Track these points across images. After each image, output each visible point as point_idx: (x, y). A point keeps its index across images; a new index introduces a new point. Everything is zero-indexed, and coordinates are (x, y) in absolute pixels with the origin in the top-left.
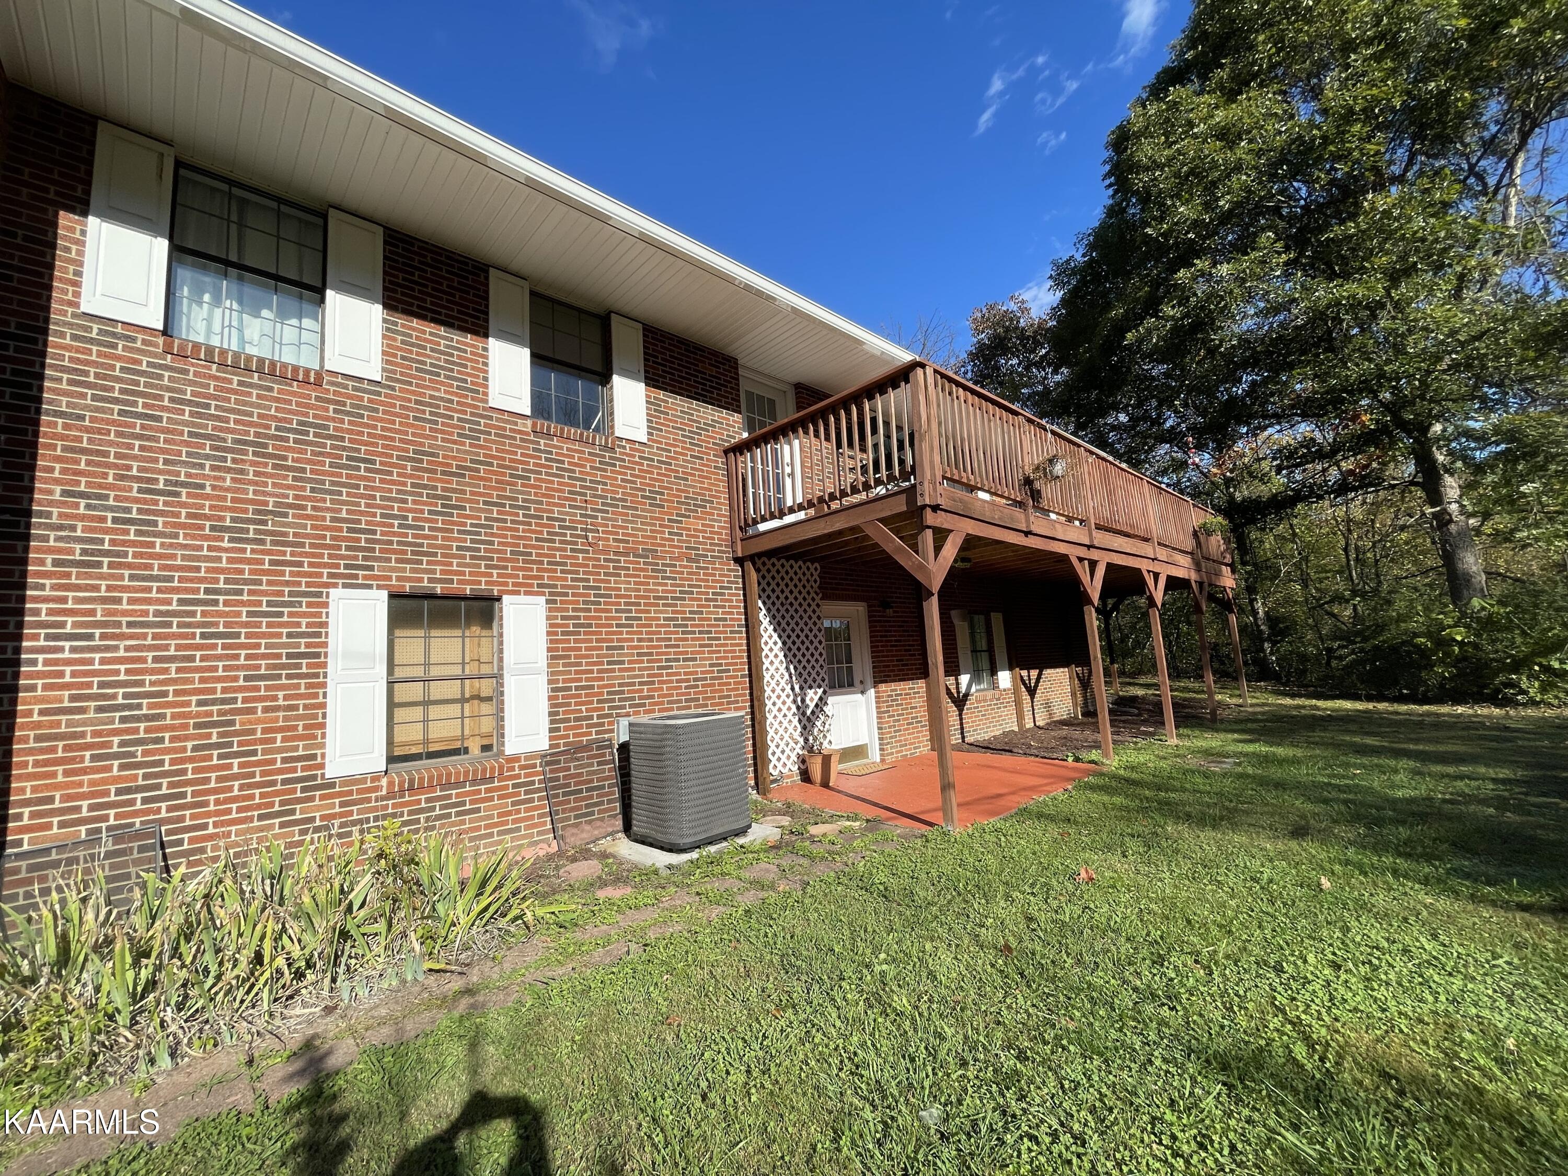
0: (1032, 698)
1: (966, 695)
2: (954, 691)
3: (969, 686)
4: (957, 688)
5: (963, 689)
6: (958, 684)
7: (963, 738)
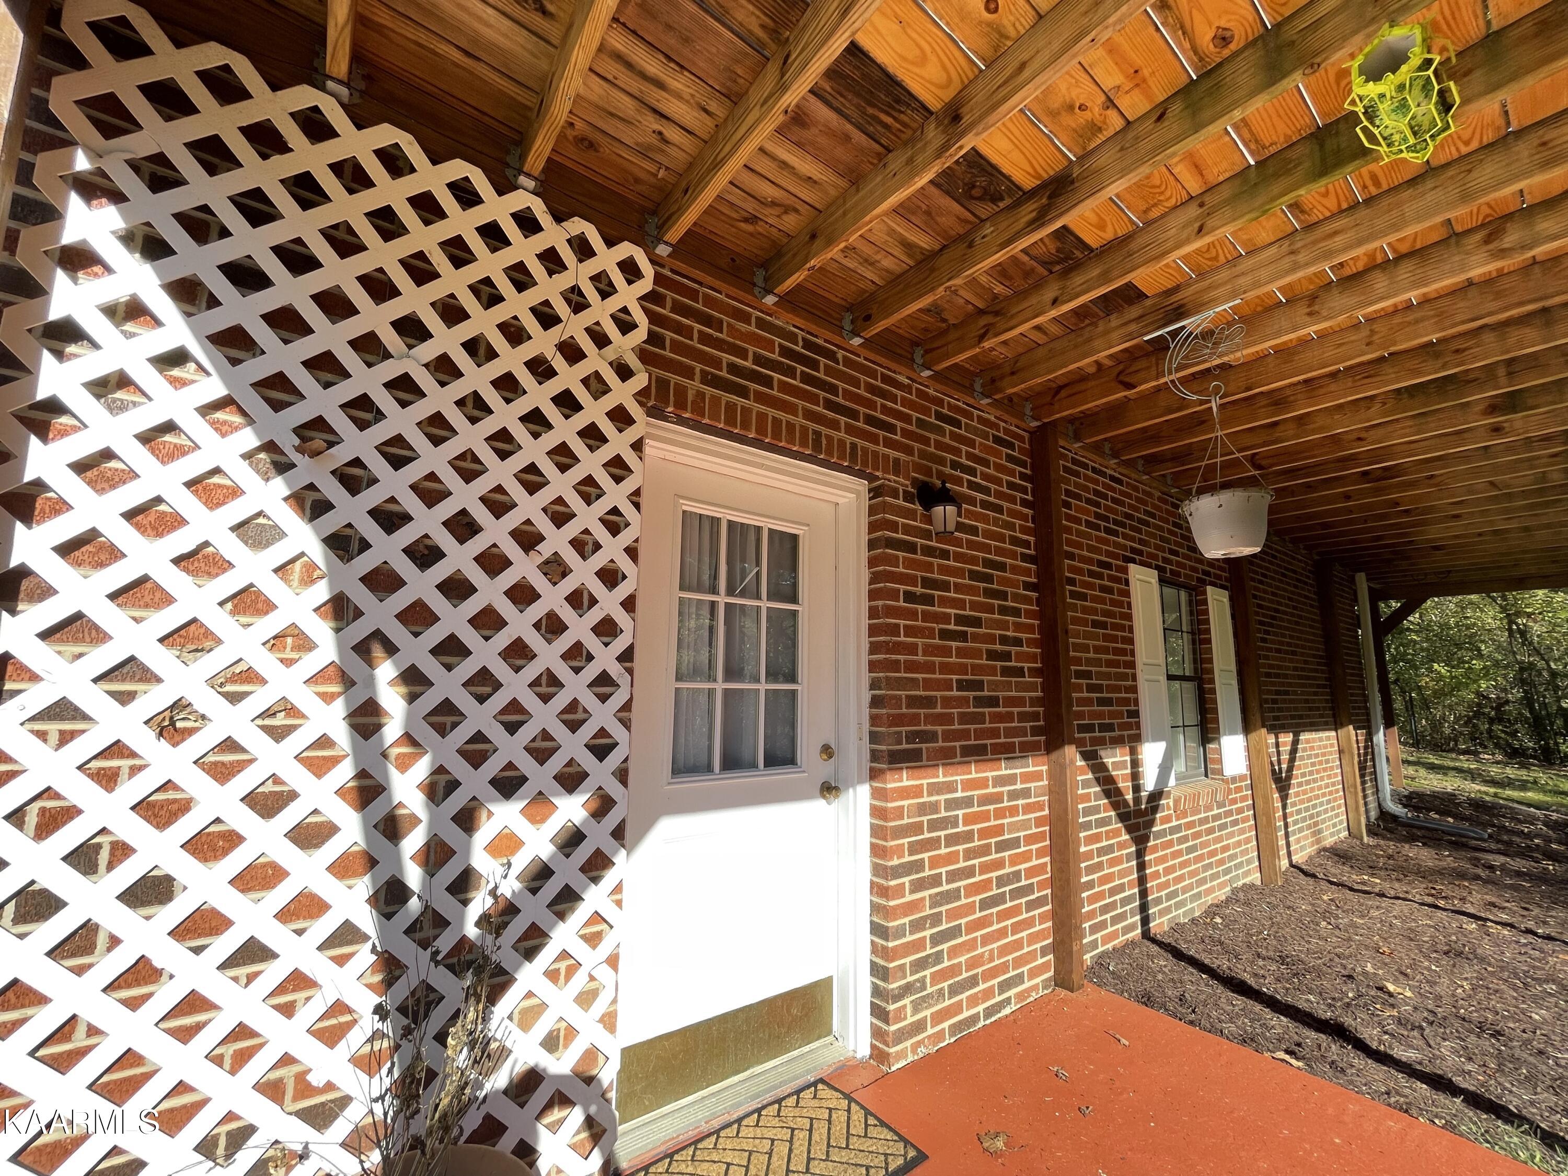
0: (1284, 798)
1: (1156, 796)
2: (1125, 785)
3: (1165, 769)
4: (1135, 776)
5: (1149, 783)
6: (1135, 764)
7: (1145, 921)
